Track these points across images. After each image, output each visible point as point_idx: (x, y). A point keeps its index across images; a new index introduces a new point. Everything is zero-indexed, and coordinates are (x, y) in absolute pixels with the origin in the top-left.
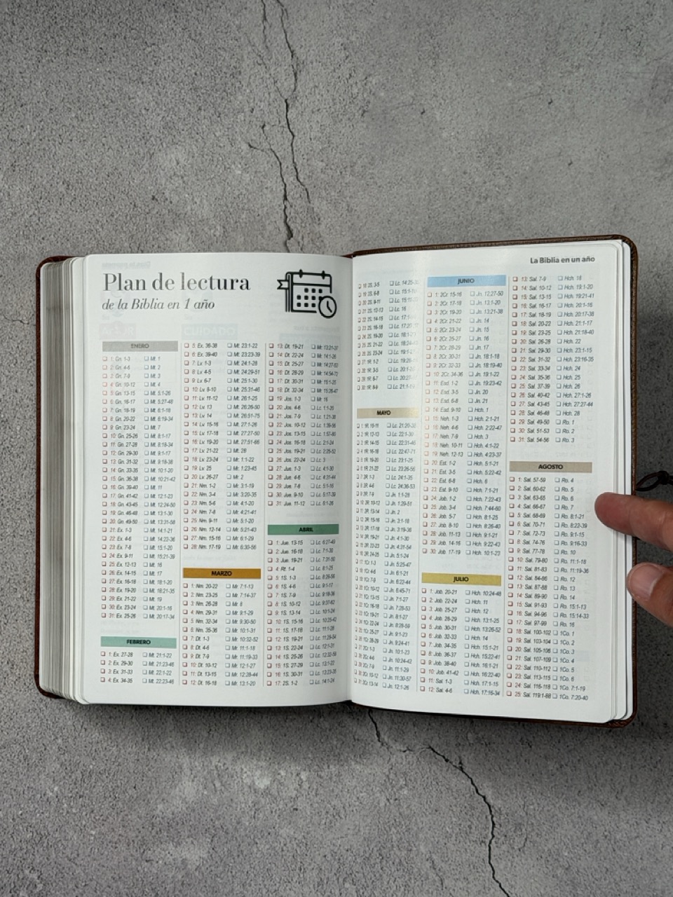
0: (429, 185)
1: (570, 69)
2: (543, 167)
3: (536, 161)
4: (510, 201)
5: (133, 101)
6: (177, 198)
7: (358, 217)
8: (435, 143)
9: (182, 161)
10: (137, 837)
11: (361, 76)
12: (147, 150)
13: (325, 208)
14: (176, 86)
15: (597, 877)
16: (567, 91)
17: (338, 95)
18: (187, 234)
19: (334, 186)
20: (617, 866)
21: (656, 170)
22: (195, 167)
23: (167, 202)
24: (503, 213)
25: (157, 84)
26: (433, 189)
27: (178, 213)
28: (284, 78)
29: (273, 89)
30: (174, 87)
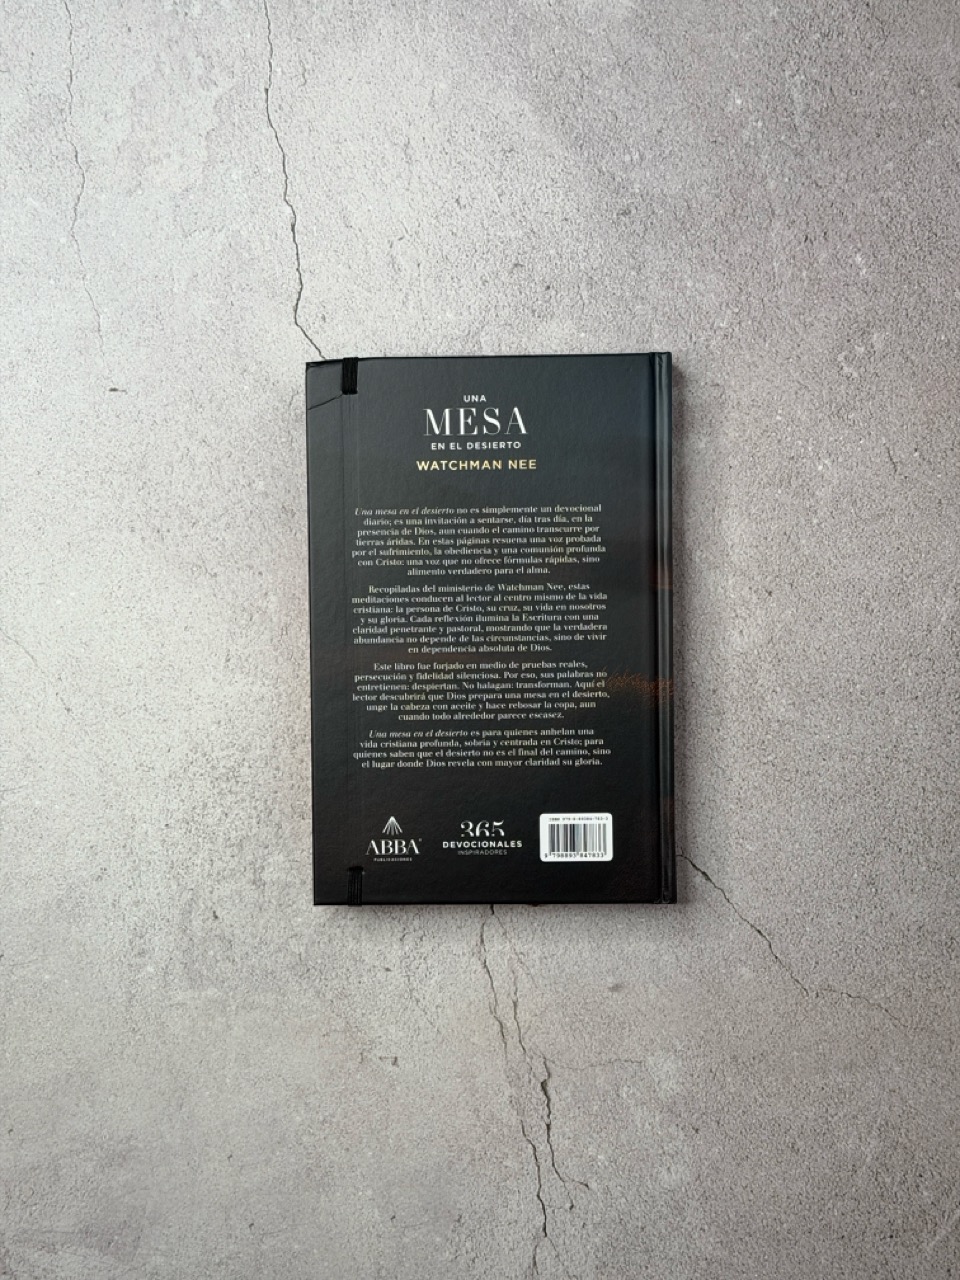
0: (388, 1137)
1: (230, 1262)
2: (260, 1154)
3: (267, 1162)
4: (298, 1118)
5: (718, 1240)
6: (670, 1130)
7: (467, 1103)
8: (381, 1184)
9: (664, 1172)
10: (729, 412)
11: (462, 1261)
12: (704, 1185)
13: (504, 1115)
14: (668, 1254)
15: (212, 362)
16: (234, 1238)
17: (488, 1239)
18: (661, 1089)
19: (494, 1138)
20: (189, 373)
21: (136, 1148)
22: (650, 1164)
23: (681, 1125)
24: (306, 1104)
25: (690, 1257)
26: (383, 1133)
27: (669, 1113)
28: (548, 1260)
29: (560, 1249)
30: (671, 1254)
